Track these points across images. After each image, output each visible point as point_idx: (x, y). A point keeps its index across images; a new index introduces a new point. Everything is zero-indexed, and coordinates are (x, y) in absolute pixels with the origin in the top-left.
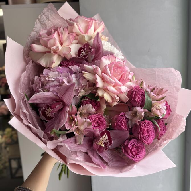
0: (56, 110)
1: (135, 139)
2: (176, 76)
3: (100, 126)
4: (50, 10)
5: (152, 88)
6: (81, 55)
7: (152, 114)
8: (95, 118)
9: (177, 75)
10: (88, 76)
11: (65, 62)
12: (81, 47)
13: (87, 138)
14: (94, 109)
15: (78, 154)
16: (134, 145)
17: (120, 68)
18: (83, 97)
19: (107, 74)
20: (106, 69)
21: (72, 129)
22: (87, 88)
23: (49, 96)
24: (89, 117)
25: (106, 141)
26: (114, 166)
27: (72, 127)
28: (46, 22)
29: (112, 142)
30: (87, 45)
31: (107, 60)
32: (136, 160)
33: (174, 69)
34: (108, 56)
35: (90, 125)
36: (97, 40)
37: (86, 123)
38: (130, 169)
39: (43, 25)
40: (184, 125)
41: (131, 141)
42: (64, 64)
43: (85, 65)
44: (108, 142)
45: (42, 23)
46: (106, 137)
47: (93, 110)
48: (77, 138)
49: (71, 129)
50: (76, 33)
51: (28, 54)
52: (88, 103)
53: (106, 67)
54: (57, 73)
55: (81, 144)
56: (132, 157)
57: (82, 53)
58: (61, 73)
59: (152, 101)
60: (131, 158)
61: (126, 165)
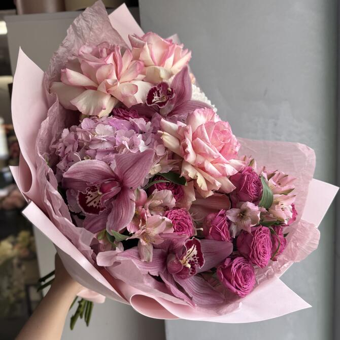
0: (111, 196)
1: (242, 258)
2: (305, 157)
3: (183, 230)
6: (154, 101)
8: (177, 217)
10: (168, 140)
11: (121, 111)
12: (155, 88)
13: (159, 251)
14: (174, 200)
16: (240, 267)
17: (223, 132)
18: (157, 177)
22: (166, 161)
23: (100, 169)
24: (166, 214)
25: (192, 259)
27: (139, 229)
28: (86, 32)
29: (203, 261)
30: (164, 85)
31: (202, 116)
32: (243, 293)
33: (304, 145)
34: (203, 109)
35: (171, 227)
37: (163, 223)
38: (234, 309)
40: (317, 239)
41: (236, 261)
43: (163, 120)
44: (196, 261)
46: (193, 251)
47: (173, 202)
48: (144, 249)
49: (137, 232)
50: (143, 61)
51: (51, 86)
52: (164, 189)
53: (201, 128)
54: (110, 127)
55: (149, 260)
56: (237, 288)
57: (155, 97)
58: (117, 129)
59: (274, 194)
61: (222, 302)
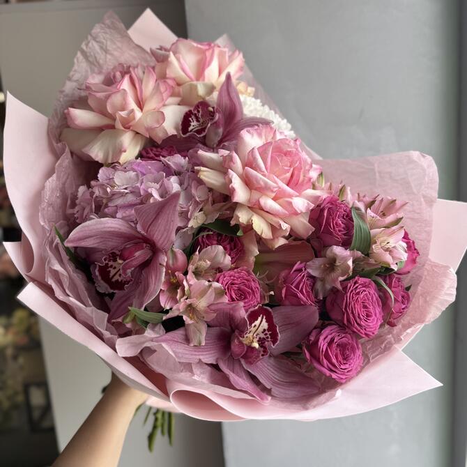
0: (136, 263)
1: (335, 326)
2: (424, 170)
3: (245, 298)
4: (109, 27)
5: (368, 199)
6: (190, 129)
7: (372, 261)
8: (234, 280)
9: (425, 166)
10: (209, 178)
11: (152, 150)
12: (190, 111)
13: (216, 330)
14: (228, 258)
15: (196, 370)
16: (332, 340)
17: (287, 154)
18: (201, 229)
19: (256, 168)
20: (255, 158)
21: (178, 309)
22: (209, 207)
23: (117, 230)
24: (217, 277)
25: (262, 336)
26: (288, 396)
27: (176, 302)
28: (101, 57)
29: (277, 335)
30: (203, 104)
31: (256, 136)
32: (341, 376)
33: (417, 153)
34: (256, 127)
35: (223, 295)
36: (226, 94)
37: (210, 290)
38: (328, 400)
39: (94, 65)
40: (453, 287)
41: (326, 331)
42: (148, 155)
43: (201, 152)
44: (268, 338)
45: (91, 59)
46: (261, 324)
47: (227, 260)
48: (192, 329)
49: (174, 308)
50: (174, 79)
51: (60, 135)
52: (212, 244)
53: (252, 152)
54: (132, 174)
55: (200, 344)
56: (331, 370)
57: (192, 124)
58: (144, 174)
59: (371, 229)
60: (328, 373)
61: (316, 391)
